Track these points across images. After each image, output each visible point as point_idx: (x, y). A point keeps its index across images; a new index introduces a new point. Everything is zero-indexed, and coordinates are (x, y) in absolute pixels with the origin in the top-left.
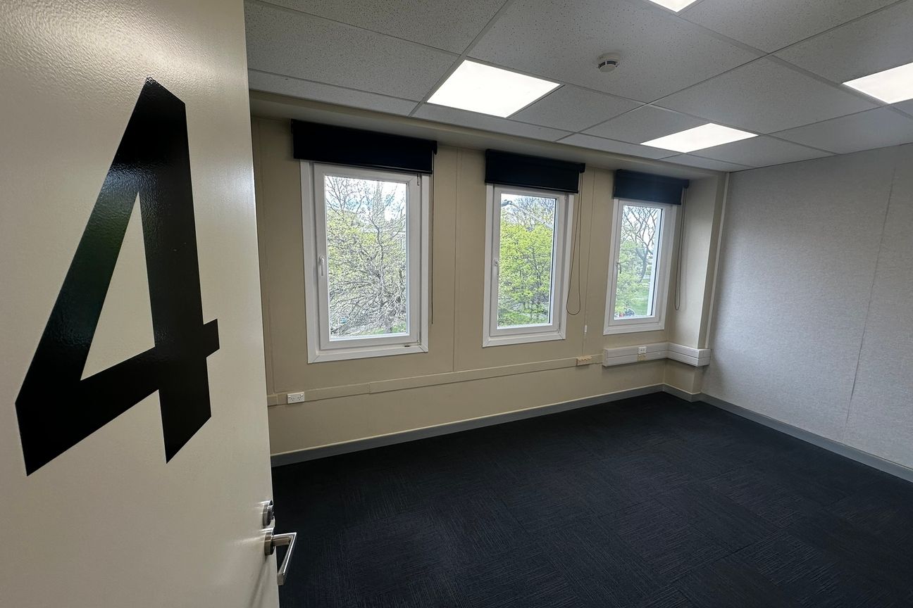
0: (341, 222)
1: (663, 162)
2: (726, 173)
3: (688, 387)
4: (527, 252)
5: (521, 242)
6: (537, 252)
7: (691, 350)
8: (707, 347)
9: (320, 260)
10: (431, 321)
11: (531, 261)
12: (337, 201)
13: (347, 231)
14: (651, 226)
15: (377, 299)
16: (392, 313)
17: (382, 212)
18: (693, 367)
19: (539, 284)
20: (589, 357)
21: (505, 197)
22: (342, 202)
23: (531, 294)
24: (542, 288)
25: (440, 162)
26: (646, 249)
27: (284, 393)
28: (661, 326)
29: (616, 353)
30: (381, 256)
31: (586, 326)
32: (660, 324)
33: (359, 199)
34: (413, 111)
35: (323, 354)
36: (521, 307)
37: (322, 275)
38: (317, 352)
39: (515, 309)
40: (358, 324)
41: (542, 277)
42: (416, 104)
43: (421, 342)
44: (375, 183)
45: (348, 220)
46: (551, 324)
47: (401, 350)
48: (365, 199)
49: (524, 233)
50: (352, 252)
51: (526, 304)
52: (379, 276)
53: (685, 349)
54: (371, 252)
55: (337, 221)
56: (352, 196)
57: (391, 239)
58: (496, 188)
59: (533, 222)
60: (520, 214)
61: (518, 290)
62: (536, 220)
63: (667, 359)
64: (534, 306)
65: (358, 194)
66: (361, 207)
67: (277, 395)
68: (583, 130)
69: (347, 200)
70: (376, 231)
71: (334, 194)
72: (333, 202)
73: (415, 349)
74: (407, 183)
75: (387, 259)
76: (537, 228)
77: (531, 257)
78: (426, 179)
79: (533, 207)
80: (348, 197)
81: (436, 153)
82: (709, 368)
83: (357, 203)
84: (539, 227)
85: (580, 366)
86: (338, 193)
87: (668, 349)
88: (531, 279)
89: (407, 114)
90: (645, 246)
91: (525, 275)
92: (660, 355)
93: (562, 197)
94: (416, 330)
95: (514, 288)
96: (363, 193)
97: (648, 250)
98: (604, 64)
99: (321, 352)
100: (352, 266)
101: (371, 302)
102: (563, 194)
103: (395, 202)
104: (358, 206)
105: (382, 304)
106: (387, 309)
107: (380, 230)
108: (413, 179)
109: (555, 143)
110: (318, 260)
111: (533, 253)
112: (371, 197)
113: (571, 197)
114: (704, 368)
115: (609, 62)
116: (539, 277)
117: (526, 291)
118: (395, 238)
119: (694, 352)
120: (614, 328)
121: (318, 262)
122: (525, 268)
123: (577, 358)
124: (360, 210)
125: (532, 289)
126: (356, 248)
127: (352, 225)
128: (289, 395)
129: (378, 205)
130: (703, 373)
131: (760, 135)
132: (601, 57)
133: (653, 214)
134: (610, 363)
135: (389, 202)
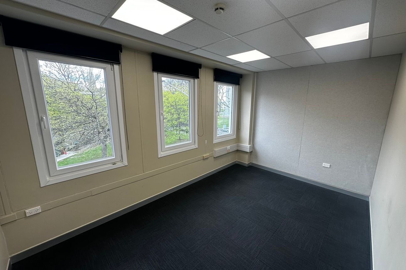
0: (67, 89)
1: (233, 66)
2: (255, 72)
3: (246, 161)
4: (172, 104)
5: (169, 99)
6: (177, 104)
7: (246, 146)
8: (251, 144)
9: (42, 118)
10: (128, 147)
11: (175, 108)
12: (63, 77)
13: (71, 94)
14: (221, 92)
15: (96, 130)
16: (106, 137)
17: (95, 83)
18: (247, 152)
19: (179, 118)
20: (208, 154)
21: (163, 79)
22: (67, 77)
23: (176, 123)
24: (181, 120)
25: (124, 57)
26: (220, 102)
27: (23, 210)
28: (235, 137)
29: (219, 151)
30: (96, 108)
31: (206, 141)
32: (234, 136)
33: (78, 76)
34: (103, 22)
35: (52, 179)
36: (172, 129)
37: (45, 128)
38: (48, 179)
39: (169, 130)
40: (86, 144)
41: (180, 115)
42: (104, 18)
43: (122, 160)
44: (88, 68)
45: (72, 88)
46: (191, 142)
47: (110, 167)
48: (82, 76)
49: (171, 95)
50: (77, 106)
51: (174, 128)
52: (95, 118)
53: (243, 145)
54: (89, 105)
55: (64, 88)
56: (73, 74)
57: (101, 98)
58: (159, 74)
59: (174, 90)
60: (168, 86)
61: (170, 121)
62: (176, 89)
63: (238, 150)
64: (178, 128)
65: (77, 73)
66: (80, 80)
67: (15, 214)
68: (202, 47)
69: (70, 76)
70: (92, 94)
71: (60, 72)
72: (60, 77)
73: (119, 165)
74: (104, 69)
75: (99, 109)
76: (176, 93)
77: (175, 107)
78: (116, 67)
79: (173, 83)
80: (70, 75)
81: (122, 52)
82: (253, 153)
83: (77, 78)
84: (178, 92)
85: (204, 159)
86: (63, 72)
87: (238, 146)
88: (175, 116)
89: (99, 24)
90: (220, 100)
91: (173, 114)
92: (235, 149)
93: (192, 80)
94: (119, 154)
95: (168, 120)
96: (80, 73)
97: (221, 102)
98: (217, 9)
99: (51, 178)
100: (78, 113)
101: (92, 132)
102: (192, 79)
103: (100, 78)
104: (77, 80)
105: (99, 133)
106: (102, 136)
107: (94, 94)
108: (108, 66)
109: (188, 53)
110: (40, 118)
111: (176, 104)
112: (86, 75)
113: (196, 80)
114: (251, 152)
115: (221, 8)
116: (179, 115)
117: (174, 122)
118: (103, 97)
119: (247, 146)
120: (217, 140)
121: (40, 120)
122: (172, 111)
123: (203, 155)
124: (79, 82)
125: (176, 121)
126: (79, 103)
127: (74, 91)
128: (27, 211)
129: (91, 80)
130: (251, 154)
131: (271, 57)
132: (216, 5)
133: (222, 87)
134: (217, 156)
135: (98, 78)
